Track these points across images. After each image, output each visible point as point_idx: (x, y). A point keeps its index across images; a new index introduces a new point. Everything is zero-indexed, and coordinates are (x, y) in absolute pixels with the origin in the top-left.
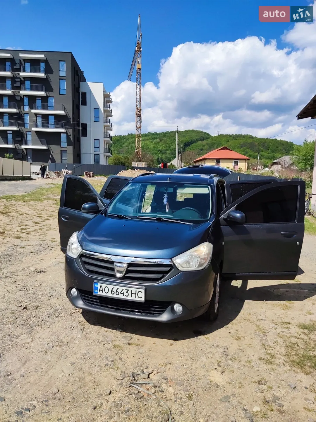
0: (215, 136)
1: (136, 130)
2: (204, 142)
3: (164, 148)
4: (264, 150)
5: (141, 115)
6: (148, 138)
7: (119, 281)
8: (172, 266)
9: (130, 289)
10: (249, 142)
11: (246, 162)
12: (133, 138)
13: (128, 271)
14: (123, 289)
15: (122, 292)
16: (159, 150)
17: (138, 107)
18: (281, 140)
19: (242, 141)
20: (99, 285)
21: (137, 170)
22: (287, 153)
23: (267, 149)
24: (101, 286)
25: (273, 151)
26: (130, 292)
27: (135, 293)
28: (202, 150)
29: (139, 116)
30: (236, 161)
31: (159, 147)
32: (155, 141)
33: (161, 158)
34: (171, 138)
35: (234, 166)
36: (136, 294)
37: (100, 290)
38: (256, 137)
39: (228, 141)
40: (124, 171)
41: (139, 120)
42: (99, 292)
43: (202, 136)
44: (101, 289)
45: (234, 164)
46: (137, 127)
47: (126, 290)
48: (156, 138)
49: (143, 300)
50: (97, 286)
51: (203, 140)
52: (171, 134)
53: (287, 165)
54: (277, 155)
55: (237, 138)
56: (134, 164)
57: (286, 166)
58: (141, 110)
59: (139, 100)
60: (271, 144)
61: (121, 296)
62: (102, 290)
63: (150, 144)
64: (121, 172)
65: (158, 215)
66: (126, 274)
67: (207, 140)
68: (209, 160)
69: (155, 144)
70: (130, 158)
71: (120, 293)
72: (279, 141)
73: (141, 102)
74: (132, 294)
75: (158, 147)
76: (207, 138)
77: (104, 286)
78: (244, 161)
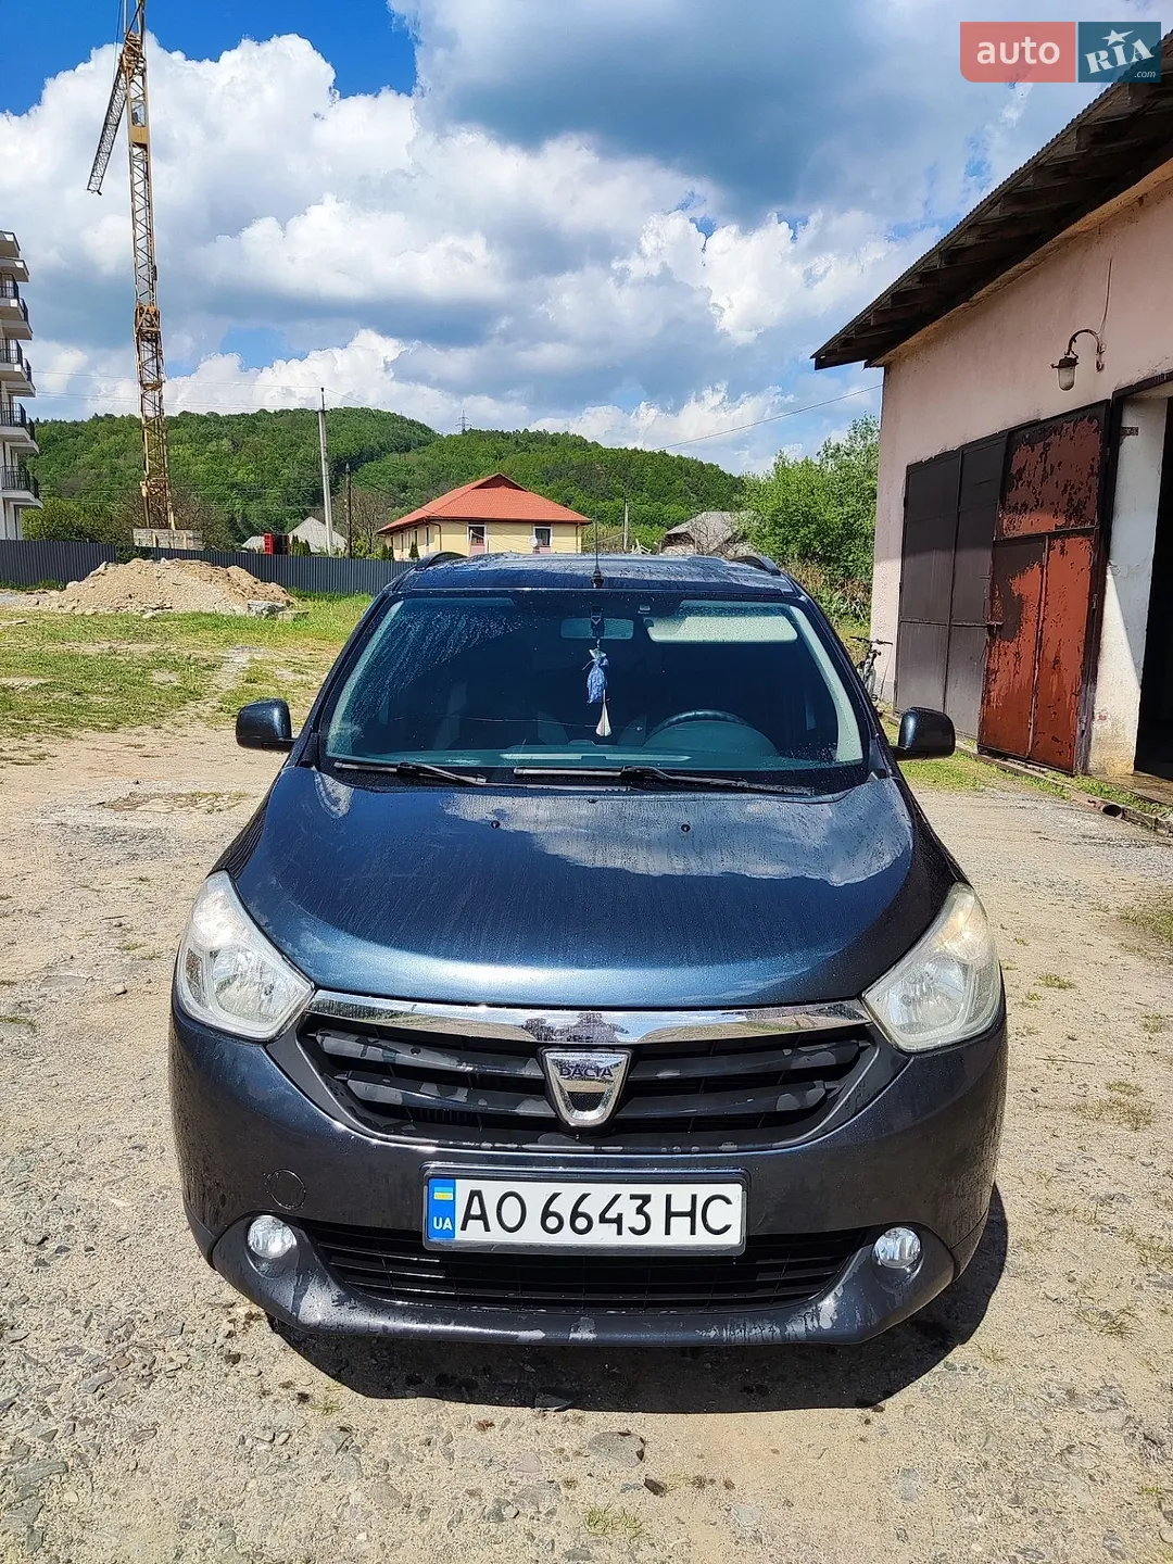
0: (450, 436)
1: (142, 396)
2: (412, 457)
3: (252, 476)
4: (627, 492)
5: (157, 333)
6: (182, 432)
7: (586, 1150)
8: (866, 1035)
9: (658, 1192)
10: (575, 462)
11: (580, 532)
12: (116, 433)
13: (630, 1090)
14: (617, 1197)
15: (607, 1216)
16: (233, 486)
17: (145, 301)
18: (680, 457)
19: (549, 457)
20: (464, 1187)
21: (168, 562)
22: (701, 502)
23: (637, 487)
24: (475, 1194)
25: (658, 496)
26: (656, 1210)
27: (688, 1209)
28: (404, 488)
29: (148, 341)
30: (543, 529)
31: (231, 470)
32: (212, 446)
33: (244, 516)
34: (280, 439)
35: (537, 548)
36: (692, 1214)
37: (468, 1216)
38: (596, 445)
39: (499, 457)
40: (111, 567)
41: (150, 355)
42: (464, 1228)
43: (401, 433)
44: (476, 1210)
45: (535, 542)
46: (144, 386)
47: (633, 1197)
48: (219, 437)
49: (733, 1238)
50: (448, 1196)
51: (407, 449)
52: (275, 421)
53: (716, 545)
54: (672, 510)
55: (531, 446)
56: (142, 537)
57: (712, 548)
58: (156, 315)
59: (144, 272)
60: (649, 471)
61: (602, 1237)
62: (483, 1217)
63: (193, 460)
64: (101, 568)
65: (609, 757)
66: (620, 1104)
67: (421, 450)
68: (444, 526)
69: (214, 459)
70: (115, 514)
71: (596, 1219)
72: (673, 459)
73: (157, 283)
74: (669, 1214)
75: (226, 472)
76: (420, 444)
77: (492, 1191)
78: (572, 529)
